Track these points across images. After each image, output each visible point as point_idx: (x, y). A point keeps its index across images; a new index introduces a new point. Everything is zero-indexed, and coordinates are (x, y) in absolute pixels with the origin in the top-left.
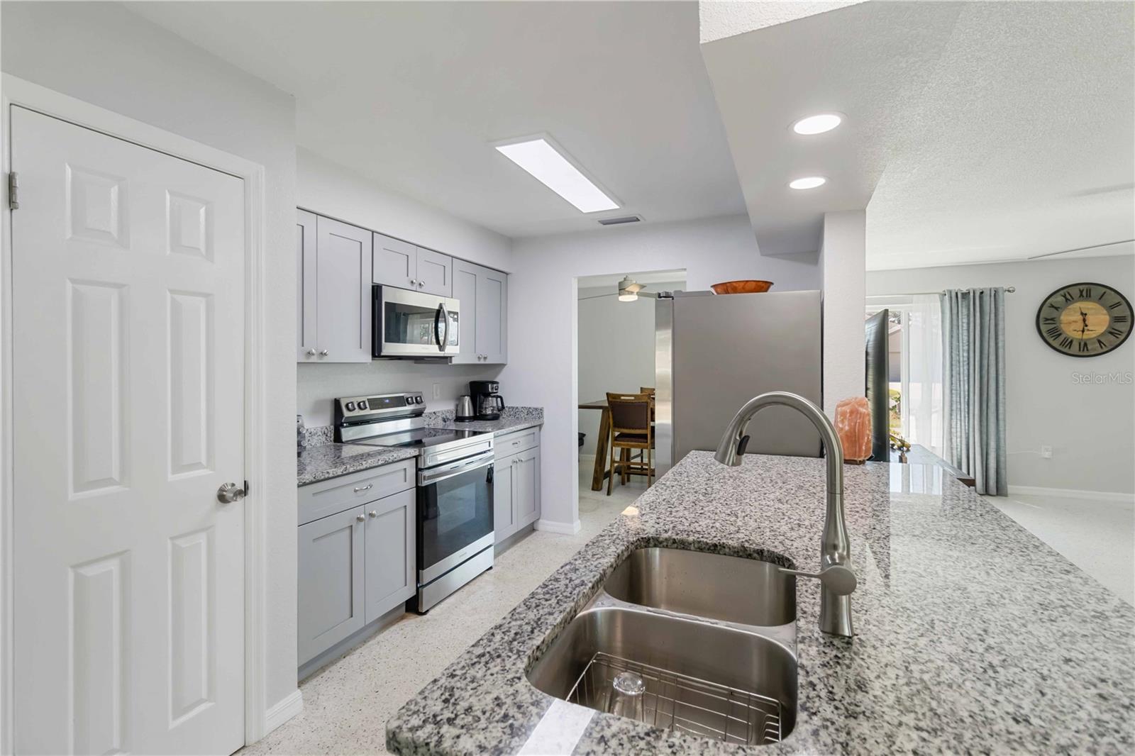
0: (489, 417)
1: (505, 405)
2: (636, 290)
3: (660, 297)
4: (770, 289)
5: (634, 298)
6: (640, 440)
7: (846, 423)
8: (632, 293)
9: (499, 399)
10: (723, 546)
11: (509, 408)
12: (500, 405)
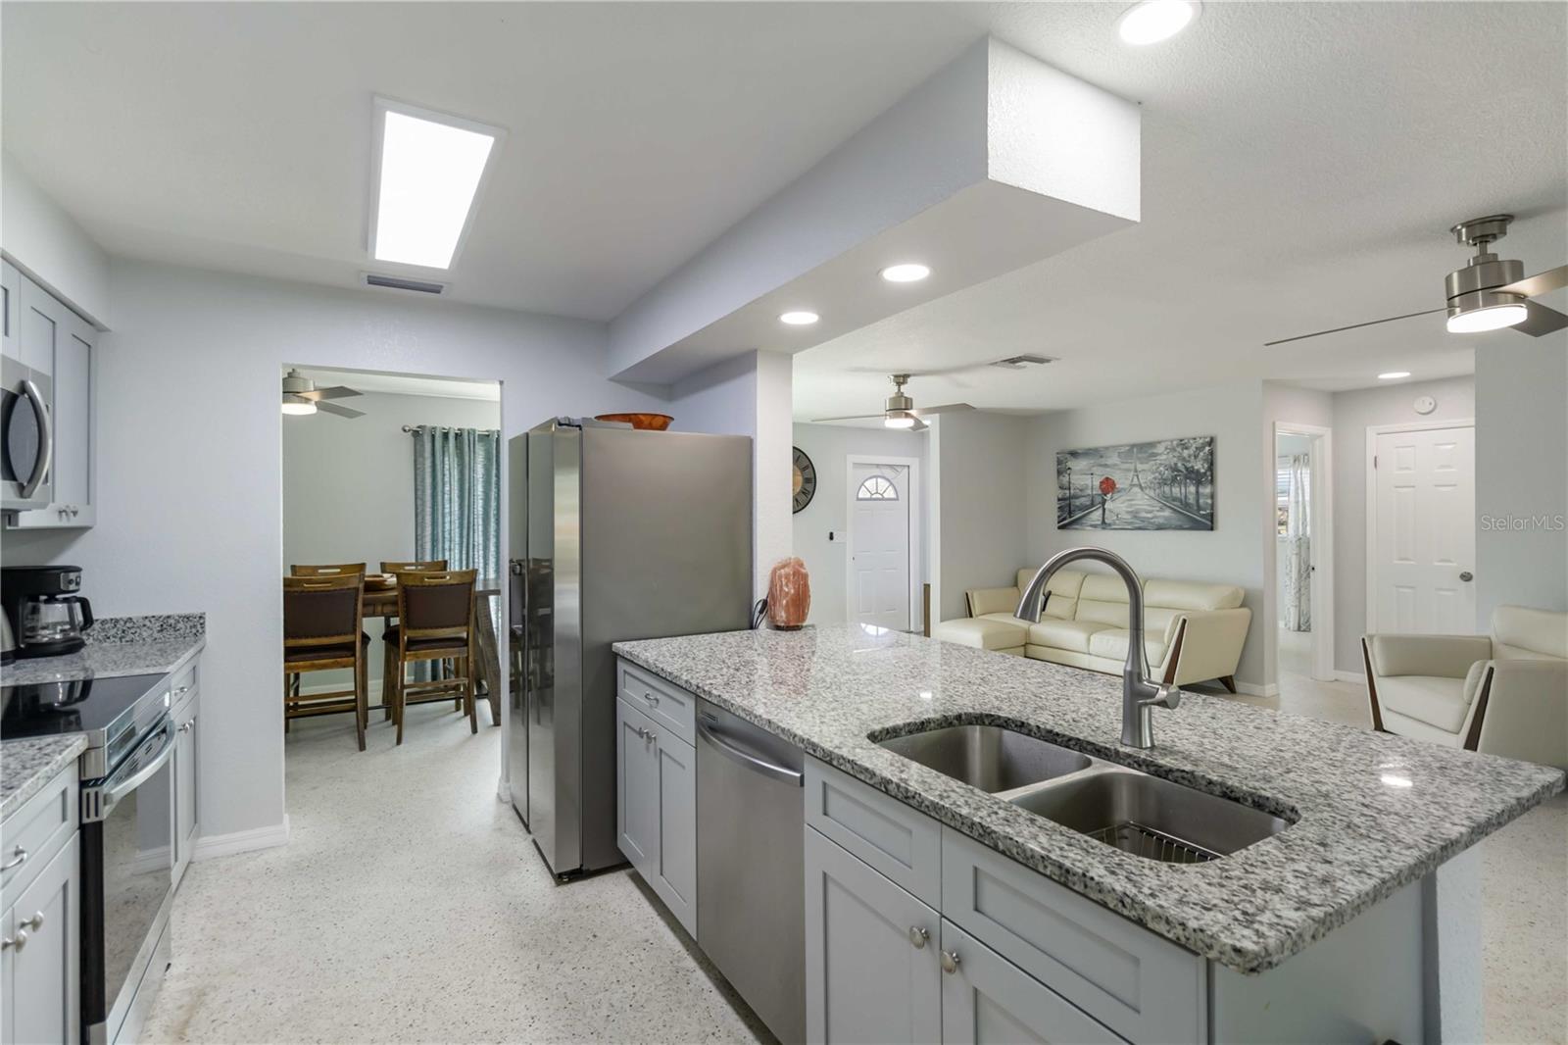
0: (58, 648)
1: (95, 617)
2: (315, 397)
3: (560, 424)
4: (669, 428)
5: (310, 409)
6: (338, 653)
7: (791, 586)
8: (307, 400)
9: (78, 606)
10: (929, 721)
11: (104, 622)
12: (79, 617)
